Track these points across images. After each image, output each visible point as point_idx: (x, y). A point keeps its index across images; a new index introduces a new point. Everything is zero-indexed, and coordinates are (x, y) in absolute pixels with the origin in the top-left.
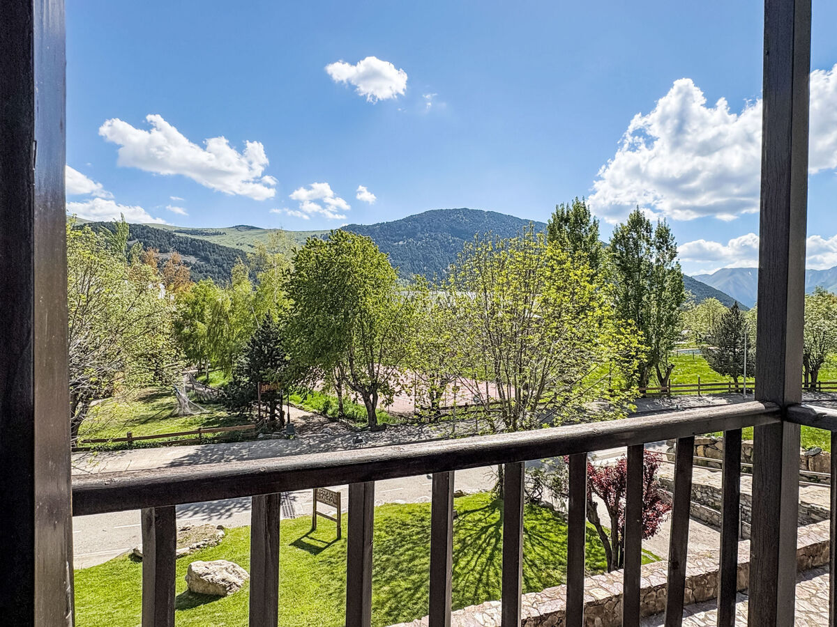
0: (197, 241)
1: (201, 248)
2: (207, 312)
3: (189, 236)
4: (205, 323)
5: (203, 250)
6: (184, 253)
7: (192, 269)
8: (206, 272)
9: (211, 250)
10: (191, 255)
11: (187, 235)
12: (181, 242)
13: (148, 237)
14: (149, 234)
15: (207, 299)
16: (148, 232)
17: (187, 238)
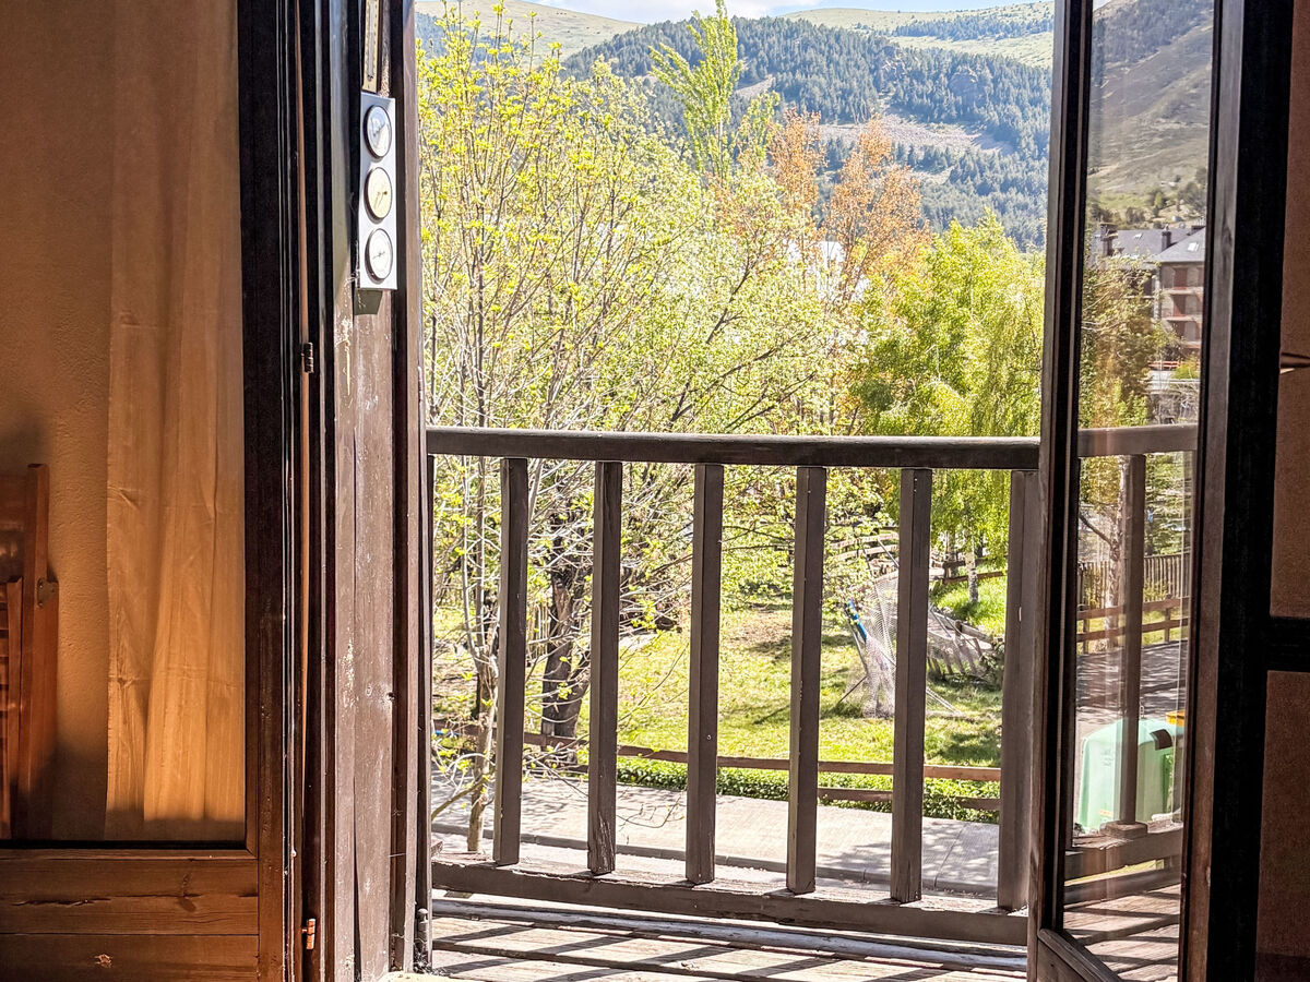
0: (971, 61)
1: (989, 89)
2: (974, 348)
3: (948, 45)
4: (962, 389)
5: (995, 99)
6: (926, 114)
7: (953, 178)
8: (1004, 188)
9: (1026, 94)
10: (950, 120)
11: (939, 44)
12: (917, 75)
13: (806, 64)
14: (811, 54)
15: (976, 293)
16: (805, 46)
17: (937, 55)
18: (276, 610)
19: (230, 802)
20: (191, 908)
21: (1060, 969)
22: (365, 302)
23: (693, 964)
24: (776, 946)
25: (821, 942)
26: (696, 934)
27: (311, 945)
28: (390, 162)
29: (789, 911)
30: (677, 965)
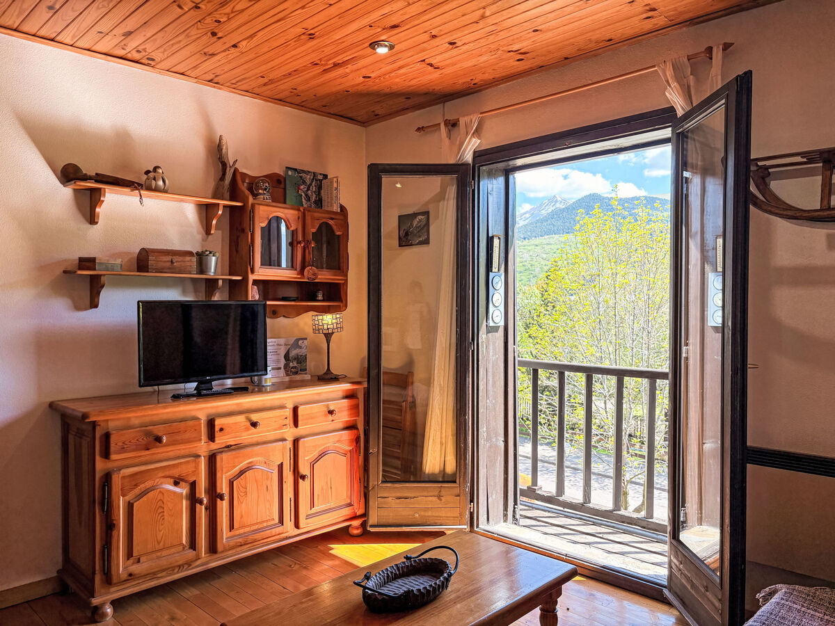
18: (465, 415)
19: (451, 467)
20: (441, 500)
21: (679, 553)
22: (491, 330)
23: (605, 536)
24: (638, 534)
25: (654, 535)
26: (613, 527)
27: (472, 511)
28: (502, 291)
29: (644, 524)
30: (600, 535)
